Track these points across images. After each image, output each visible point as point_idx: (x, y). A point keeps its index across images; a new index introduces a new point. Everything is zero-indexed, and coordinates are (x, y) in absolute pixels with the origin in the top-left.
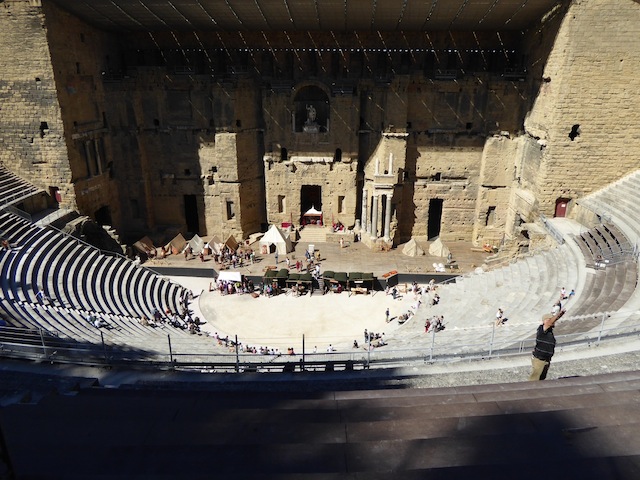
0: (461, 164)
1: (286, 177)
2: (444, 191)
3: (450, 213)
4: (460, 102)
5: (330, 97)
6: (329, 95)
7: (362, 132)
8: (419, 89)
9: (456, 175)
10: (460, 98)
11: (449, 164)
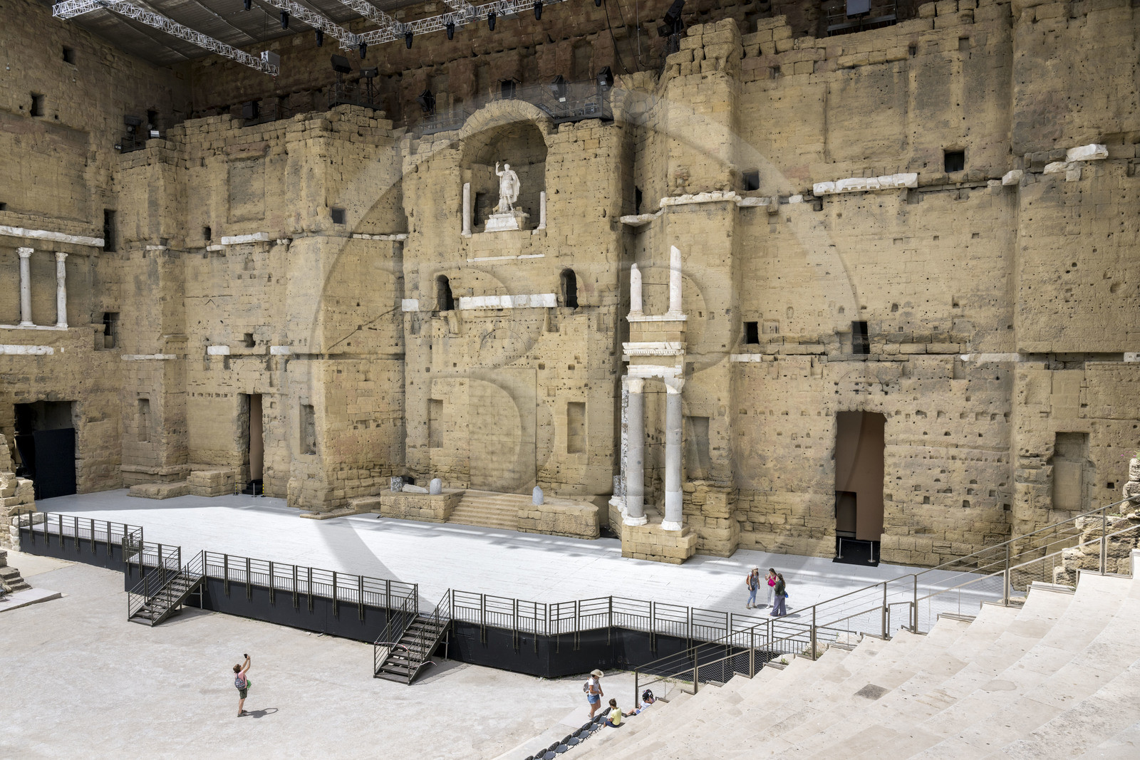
0: (937, 289)
1: (446, 352)
2: (885, 384)
3: (913, 462)
4: (913, 85)
5: (545, 133)
6: (542, 127)
7: (629, 219)
8: (777, 69)
9: (922, 325)
10: (912, 74)
11: (891, 292)
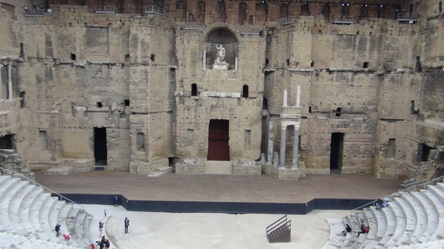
0: (360, 100)
1: (196, 111)
2: (346, 125)
3: (351, 146)
4: (357, 44)
5: (238, 37)
7: (267, 70)
8: (320, 31)
9: (356, 109)
10: (357, 40)
11: (348, 100)
